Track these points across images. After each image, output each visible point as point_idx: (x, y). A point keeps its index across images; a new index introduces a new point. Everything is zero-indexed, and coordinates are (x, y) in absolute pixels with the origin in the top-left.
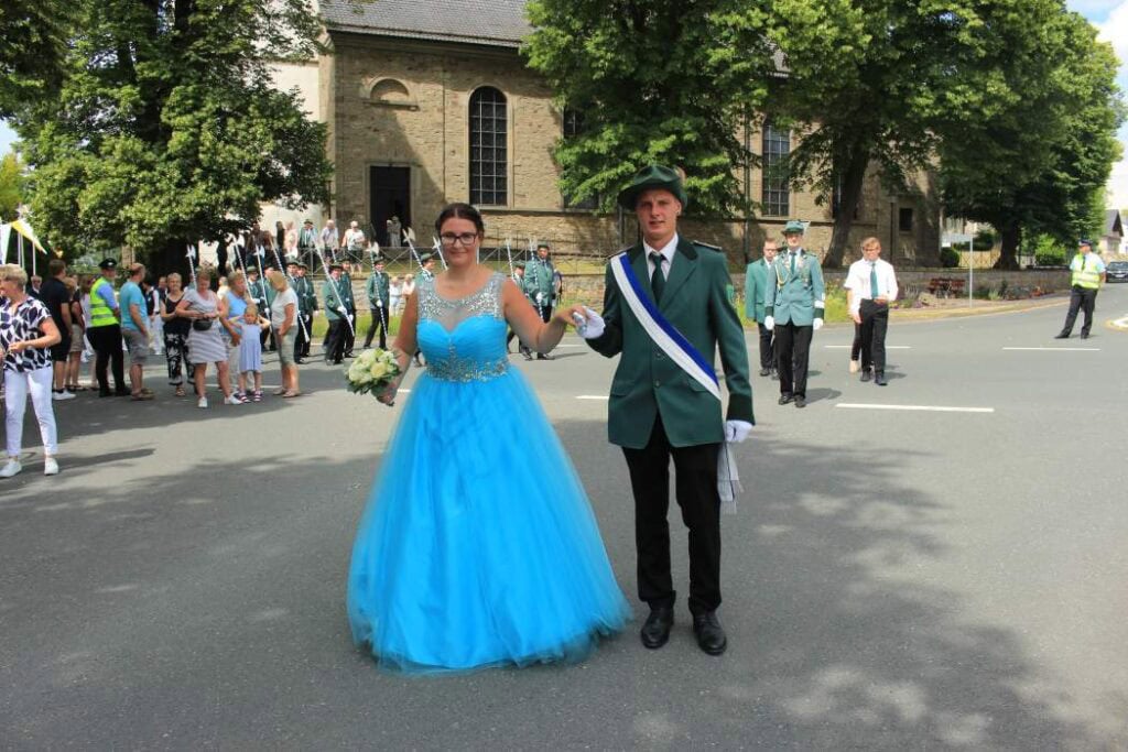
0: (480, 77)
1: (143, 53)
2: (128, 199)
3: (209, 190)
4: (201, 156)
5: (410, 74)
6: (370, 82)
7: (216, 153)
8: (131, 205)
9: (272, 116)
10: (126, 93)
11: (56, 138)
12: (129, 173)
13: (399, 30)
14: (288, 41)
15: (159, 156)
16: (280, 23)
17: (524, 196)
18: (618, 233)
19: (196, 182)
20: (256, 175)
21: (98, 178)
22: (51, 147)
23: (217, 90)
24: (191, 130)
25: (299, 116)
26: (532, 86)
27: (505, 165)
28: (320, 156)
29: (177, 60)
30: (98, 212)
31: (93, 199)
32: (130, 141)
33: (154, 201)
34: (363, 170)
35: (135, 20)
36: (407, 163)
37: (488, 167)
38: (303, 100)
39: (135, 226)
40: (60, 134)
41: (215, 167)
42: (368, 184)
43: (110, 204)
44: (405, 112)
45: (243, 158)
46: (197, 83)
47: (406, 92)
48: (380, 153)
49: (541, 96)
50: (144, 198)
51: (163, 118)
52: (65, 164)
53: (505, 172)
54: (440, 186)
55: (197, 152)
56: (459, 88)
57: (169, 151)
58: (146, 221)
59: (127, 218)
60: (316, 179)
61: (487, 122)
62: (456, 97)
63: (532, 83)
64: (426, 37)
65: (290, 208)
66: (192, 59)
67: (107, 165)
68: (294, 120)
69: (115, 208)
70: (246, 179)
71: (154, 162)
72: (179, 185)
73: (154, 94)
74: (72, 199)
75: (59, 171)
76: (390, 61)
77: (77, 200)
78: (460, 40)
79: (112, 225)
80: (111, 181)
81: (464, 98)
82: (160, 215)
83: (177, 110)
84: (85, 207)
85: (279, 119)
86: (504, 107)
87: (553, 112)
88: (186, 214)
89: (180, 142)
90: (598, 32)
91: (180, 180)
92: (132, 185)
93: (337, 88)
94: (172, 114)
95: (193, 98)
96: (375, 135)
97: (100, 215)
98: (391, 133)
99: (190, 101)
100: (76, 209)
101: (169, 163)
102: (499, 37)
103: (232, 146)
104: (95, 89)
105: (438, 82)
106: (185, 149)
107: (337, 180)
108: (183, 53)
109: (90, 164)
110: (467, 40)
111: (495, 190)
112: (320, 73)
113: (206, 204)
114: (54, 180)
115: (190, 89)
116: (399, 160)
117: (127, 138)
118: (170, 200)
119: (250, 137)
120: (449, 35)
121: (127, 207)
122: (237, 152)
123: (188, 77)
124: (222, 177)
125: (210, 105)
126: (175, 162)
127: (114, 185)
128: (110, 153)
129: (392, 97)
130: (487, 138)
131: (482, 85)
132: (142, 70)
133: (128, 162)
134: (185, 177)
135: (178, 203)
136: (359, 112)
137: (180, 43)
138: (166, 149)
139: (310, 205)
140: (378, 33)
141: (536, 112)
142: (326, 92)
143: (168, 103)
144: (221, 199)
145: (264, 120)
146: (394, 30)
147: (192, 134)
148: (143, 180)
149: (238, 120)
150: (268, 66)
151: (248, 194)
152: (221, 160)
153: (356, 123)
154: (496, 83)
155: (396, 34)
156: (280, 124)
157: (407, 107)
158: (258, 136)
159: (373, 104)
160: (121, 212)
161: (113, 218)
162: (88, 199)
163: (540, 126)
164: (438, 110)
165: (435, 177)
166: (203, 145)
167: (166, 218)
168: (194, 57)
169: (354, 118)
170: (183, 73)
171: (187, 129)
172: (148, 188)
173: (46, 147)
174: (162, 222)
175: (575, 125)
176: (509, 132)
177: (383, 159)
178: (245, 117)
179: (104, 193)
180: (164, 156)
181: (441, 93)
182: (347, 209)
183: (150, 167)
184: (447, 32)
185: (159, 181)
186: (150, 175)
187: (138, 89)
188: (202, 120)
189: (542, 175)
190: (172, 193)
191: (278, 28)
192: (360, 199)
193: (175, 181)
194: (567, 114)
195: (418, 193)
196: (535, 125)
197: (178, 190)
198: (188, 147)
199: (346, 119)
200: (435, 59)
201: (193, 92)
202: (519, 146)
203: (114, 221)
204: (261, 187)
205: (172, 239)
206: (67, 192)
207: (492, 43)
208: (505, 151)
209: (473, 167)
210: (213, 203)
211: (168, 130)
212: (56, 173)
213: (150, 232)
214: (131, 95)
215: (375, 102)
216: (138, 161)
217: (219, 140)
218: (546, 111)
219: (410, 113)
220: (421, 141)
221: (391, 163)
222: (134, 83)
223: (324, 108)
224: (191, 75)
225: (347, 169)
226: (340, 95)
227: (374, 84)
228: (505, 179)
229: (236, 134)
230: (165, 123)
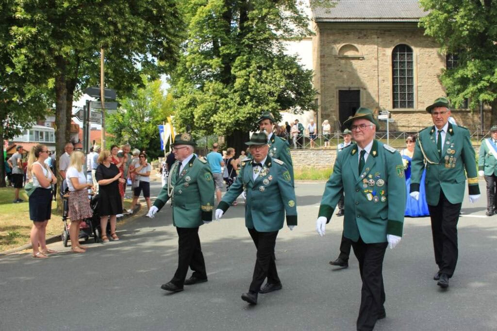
0: (398, 40)
1: (224, 42)
2: (215, 112)
3: (254, 106)
4: (249, 90)
5: (360, 40)
6: (338, 47)
7: (257, 88)
8: (216, 114)
9: (284, 68)
10: (215, 61)
11: (185, 85)
12: (216, 100)
13: (353, 18)
14: (292, 31)
15: (230, 91)
16: (288, 21)
17: (423, 103)
18: (480, 121)
19: (247, 103)
20: (276, 98)
21: (202, 102)
22: (182, 89)
23: (258, 57)
24: (245, 77)
25: (298, 67)
26: (428, 42)
27: (412, 86)
28: (309, 87)
29: (239, 44)
30: (202, 118)
31: (200, 113)
32: (217, 84)
33: (227, 112)
34: (335, 92)
35: (220, 27)
36: (359, 88)
37: (403, 87)
38: (301, 59)
39: (218, 124)
40: (187, 83)
41: (256, 95)
42: (338, 100)
43: (207, 115)
44: (356, 61)
45: (270, 90)
46: (248, 54)
47: (357, 50)
48: (344, 83)
49: (432, 47)
50: (222, 111)
51: (232, 72)
52: (188, 96)
53: (412, 90)
54: (376, 99)
55: (248, 88)
56: (385, 46)
57: (235, 88)
58: (222, 122)
59: (215, 121)
60: (307, 99)
61: (402, 63)
62: (385, 51)
63: (427, 40)
64: (367, 20)
65: (295, 114)
66: (246, 43)
67: (207, 97)
68: (295, 70)
69: (209, 116)
70: (271, 100)
71: (228, 94)
72: (239, 104)
73: (228, 61)
74: (192, 112)
75: (186, 100)
76: (349, 35)
77: (193, 113)
78: (386, 20)
79: (208, 124)
80: (208, 103)
81: (389, 51)
82: (229, 118)
83: (239, 68)
84: (196, 117)
85: (288, 70)
86: (412, 54)
87: (440, 56)
88: (243, 117)
89: (240, 84)
90: (461, 10)
91: (240, 102)
92: (218, 105)
93: (321, 51)
94: (236, 70)
95: (246, 62)
96: (341, 74)
97: (203, 119)
98: (350, 72)
99: (245, 63)
100: (193, 117)
101: (235, 94)
102: (408, 17)
103: (265, 84)
104: (201, 61)
105: (374, 44)
106: (242, 87)
107: (321, 98)
108: (242, 40)
109: (199, 96)
110: (390, 20)
111: (407, 100)
112: (313, 43)
113: (251, 113)
114: (184, 104)
115: (245, 57)
116: (354, 87)
117: (216, 83)
118: (235, 111)
119: (273, 79)
120: (380, 18)
121: (214, 115)
122: (267, 87)
123: (243, 52)
124: (259, 100)
125: (254, 65)
126: (237, 93)
127: (209, 106)
128: (208, 90)
129: (350, 53)
130: (402, 71)
131: (399, 44)
132: (223, 50)
133: (215, 94)
134: (242, 100)
135: (238, 112)
136: (332, 63)
137: (242, 35)
138: (234, 87)
139: (305, 112)
140: (342, 21)
141: (430, 56)
142: (316, 53)
143: (234, 65)
144: (259, 111)
145: (280, 71)
146: (350, 18)
147: (246, 80)
148: (223, 103)
149: (268, 71)
150: (284, 43)
151: (272, 108)
152: (259, 92)
153: (331, 68)
154: (407, 42)
155: (351, 20)
156: (288, 72)
157: (358, 58)
158: (277, 79)
159: (340, 58)
160: (212, 118)
161: (208, 120)
162: (198, 112)
163: (432, 64)
164: (375, 59)
165: (374, 95)
166: (250, 85)
167: (232, 119)
168: (247, 42)
169: (330, 65)
170: (242, 50)
171: (243, 77)
172: (224, 106)
173: (180, 89)
174: (230, 122)
175: (453, 62)
176: (415, 68)
177: (346, 86)
178: (271, 70)
179: (205, 109)
180: (232, 91)
181: (376, 49)
182: (327, 113)
183: (226, 96)
184: (379, 17)
185: (230, 103)
186: (225, 100)
187: (221, 59)
188: (250, 73)
189: (434, 90)
190: (236, 108)
191: (287, 24)
192: (333, 108)
193: (238, 102)
194: (448, 56)
195: (364, 104)
196: (429, 64)
197: (239, 106)
198: (244, 86)
199: (326, 66)
200: (373, 31)
201: (246, 59)
202: (420, 75)
203: (209, 123)
204: (279, 104)
205: (236, 130)
206: (189, 110)
207: (404, 20)
208: (412, 78)
209: (394, 88)
210: (255, 112)
211: (235, 77)
212: (185, 101)
213: (224, 127)
214: (217, 62)
215: (341, 56)
216: (220, 93)
217: (258, 82)
218: (436, 55)
219: (360, 61)
220: (364, 75)
221: (350, 88)
222: (219, 56)
223: (315, 61)
224: (246, 50)
225: (326, 92)
226: (323, 54)
227: (339, 48)
228: (412, 94)
229: (267, 78)
230: (233, 75)
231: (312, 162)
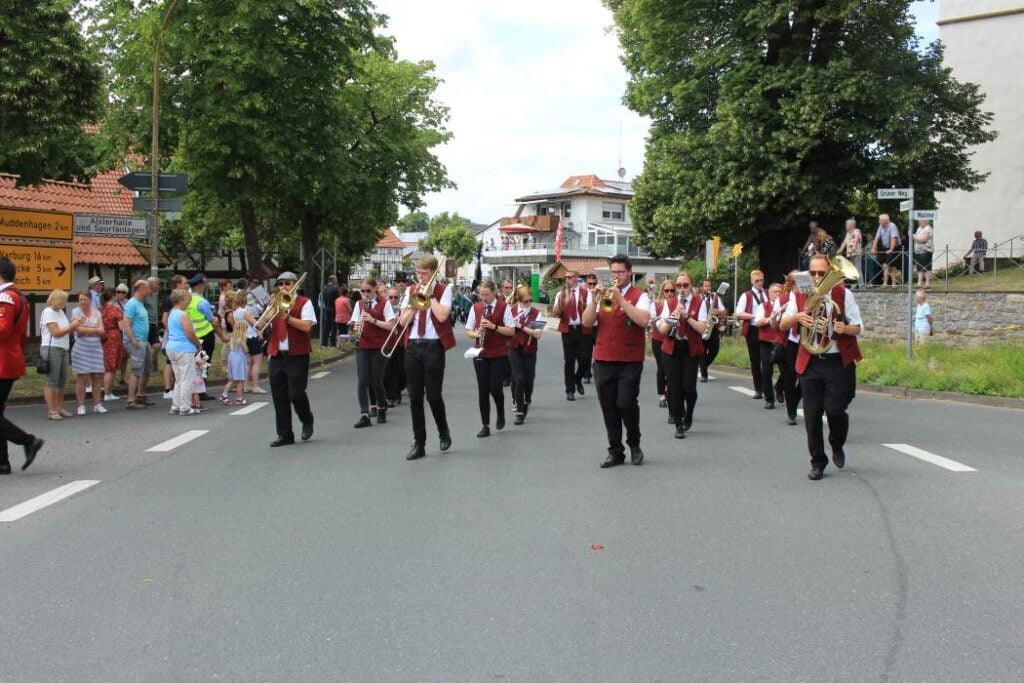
231: (876, 322)
